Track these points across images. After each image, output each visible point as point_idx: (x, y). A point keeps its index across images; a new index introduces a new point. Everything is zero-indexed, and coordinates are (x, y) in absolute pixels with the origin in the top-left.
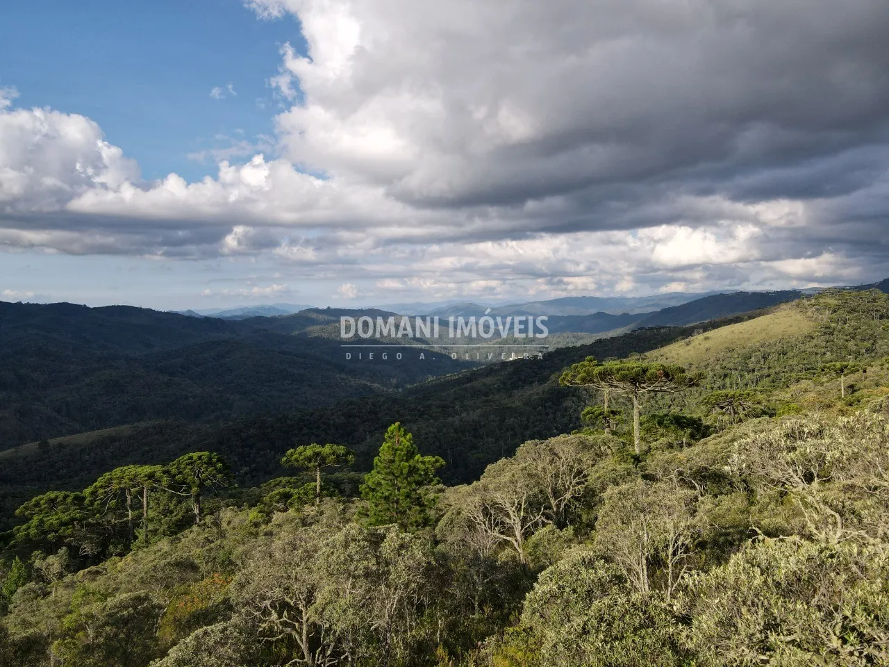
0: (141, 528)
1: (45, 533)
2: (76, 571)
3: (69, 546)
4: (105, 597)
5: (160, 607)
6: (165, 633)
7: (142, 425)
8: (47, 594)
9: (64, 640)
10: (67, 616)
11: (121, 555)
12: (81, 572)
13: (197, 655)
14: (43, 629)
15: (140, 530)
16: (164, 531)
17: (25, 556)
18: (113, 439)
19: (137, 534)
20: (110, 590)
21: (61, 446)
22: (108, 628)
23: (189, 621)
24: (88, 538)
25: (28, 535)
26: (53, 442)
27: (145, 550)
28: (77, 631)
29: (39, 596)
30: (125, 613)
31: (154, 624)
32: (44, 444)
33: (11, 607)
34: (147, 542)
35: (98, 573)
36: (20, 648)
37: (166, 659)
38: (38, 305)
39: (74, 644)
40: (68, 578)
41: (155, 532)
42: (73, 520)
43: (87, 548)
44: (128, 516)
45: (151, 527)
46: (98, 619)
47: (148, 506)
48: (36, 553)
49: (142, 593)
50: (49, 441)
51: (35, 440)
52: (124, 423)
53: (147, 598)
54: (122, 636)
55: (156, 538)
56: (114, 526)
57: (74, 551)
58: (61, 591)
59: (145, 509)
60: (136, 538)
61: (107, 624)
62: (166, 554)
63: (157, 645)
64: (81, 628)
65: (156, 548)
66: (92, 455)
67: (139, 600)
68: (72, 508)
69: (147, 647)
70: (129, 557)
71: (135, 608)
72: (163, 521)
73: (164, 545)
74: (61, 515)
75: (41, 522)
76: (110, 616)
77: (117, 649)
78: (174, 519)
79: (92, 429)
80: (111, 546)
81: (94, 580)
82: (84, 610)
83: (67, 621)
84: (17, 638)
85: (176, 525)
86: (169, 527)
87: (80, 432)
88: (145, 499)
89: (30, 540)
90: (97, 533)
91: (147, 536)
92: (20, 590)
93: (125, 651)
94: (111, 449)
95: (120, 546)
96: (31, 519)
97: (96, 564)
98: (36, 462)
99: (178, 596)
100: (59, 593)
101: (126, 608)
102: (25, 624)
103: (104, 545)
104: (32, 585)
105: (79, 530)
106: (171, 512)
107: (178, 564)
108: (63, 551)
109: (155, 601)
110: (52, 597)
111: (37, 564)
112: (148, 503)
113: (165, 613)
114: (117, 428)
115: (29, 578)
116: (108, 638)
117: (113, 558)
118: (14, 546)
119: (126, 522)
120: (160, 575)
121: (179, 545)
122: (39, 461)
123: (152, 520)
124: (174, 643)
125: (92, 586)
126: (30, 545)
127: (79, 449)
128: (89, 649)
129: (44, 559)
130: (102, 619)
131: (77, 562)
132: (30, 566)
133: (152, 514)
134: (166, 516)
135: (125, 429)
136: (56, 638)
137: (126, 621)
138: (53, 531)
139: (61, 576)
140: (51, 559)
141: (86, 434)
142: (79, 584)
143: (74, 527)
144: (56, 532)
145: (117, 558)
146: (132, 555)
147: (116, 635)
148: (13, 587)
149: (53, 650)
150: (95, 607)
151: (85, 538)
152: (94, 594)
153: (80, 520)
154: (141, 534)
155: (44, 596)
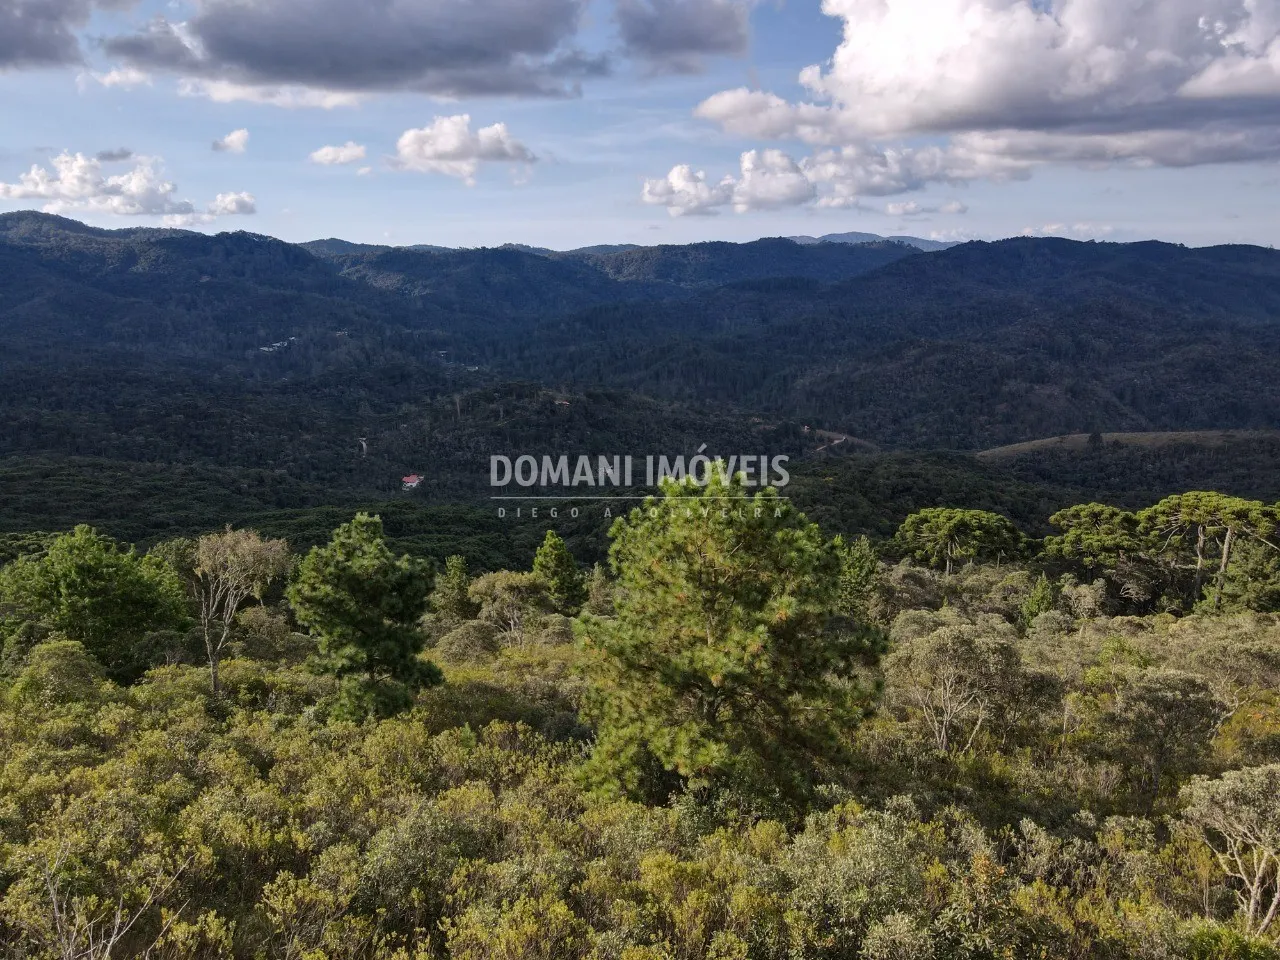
0: (1214, 586)
1: (1082, 554)
2: (1113, 615)
3: (1108, 579)
4: (1145, 663)
5: (1224, 708)
6: (1225, 746)
7: (1241, 434)
8: (1072, 631)
9: (1085, 694)
10: (1093, 668)
11: (1178, 614)
12: (1119, 618)
13: (1266, 799)
14: (1062, 672)
15: (1211, 589)
16: (1249, 601)
17: (1053, 576)
18: (1191, 449)
19: (1205, 592)
20: (1154, 656)
21: (1116, 444)
22: (1143, 705)
23: (1264, 745)
24: (1137, 577)
25: (1060, 550)
26: (1107, 437)
27: (1214, 618)
28: (1103, 691)
29: (1062, 629)
30: (1170, 694)
31: (1209, 727)
32: (1096, 438)
33: (1029, 631)
34: (1218, 608)
35: (1140, 626)
36: (1031, 684)
37: (1217, 782)
38: (1115, 244)
39: (1096, 705)
40: (1102, 620)
41: (1234, 598)
42: (1118, 547)
43: (1132, 590)
44: (1195, 563)
45: (1228, 588)
46: (1131, 688)
47: (1229, 557)
48: (1067, 575)
49: (1199, 679)
50: (1103, 435)
51: (1085, 431)
52: (1212, 427)
53: (1204, 687)
54: (1160, 722)
55: (1235, 607)
56: (1173, 572)
57: (1113, 587)
58: (1089, 633)
59: (1224, 560)
60: (1202, 597)
61: (1141, 698)
62: (1244, 637)
63: (1208, 755)
64: (1108, 689)
65: (1231, 622)
66: (1158, 464)
67: (1192, 684)
68: (1120, 532)
69: (1193, 753)
70: (1187, 622)
71: (1185, 694)
72: (1249, 586)
73: (1246, 620)
74: (1105, 538)
75: (1078, 540)
76: (1149, 690)
77: (1151, 736)
78: (1268, 588)
79: (1164, 428)
80: (1165, 597)
81: (1134, 634)
82: (1116, 669)
83: (1092, 674)
84: (1030, 670)
85: (1271, 598)
86: (1258, 598)
87: (1145, 430)
88: (1226, 546)
89: (1062, 556)
90: (1148, 574)
91: (1220, 600)
92: (1042, 615)
93: (1161, 746)
94: (1186, 462)
95: (1177, 601)
96: (1067, 531)
97: (1141, 615)
98: (1082, 459)
99: (1255, 701)
100: (1086, 633)
101: (1173, 688)
102: (1042, 658)
103: (1156, 596)
104: (1056, 613)
105: (1123, 562)
106: (1266, 577)
107: (1262, 657)
108: (1099, 583)
109: (1217, 697)
110: (1078, 637)
111: (1066, 590)
112: (1230, 553)
113: (1228, 719)
114: (1200, 433)
115: (1053, 604)
116: (1140, 715)
117: (1165, 614)
118: (1042, 559)
119: (1192, 572)
120: (1231, 662)
121: (1270, 628)
122: (1087, 459)
123: (1232, 580)
124: (1236, 767)
125: (1131, 642)
126: (1057, 567)
127: (1141, 453)
128: (1113, 720)
129: (1076, 585)
130: (1136, 691)
131: (1116, 603)
132: (1058, 589)
133: (1232, 570)
134: (1255, 579)
135: (1214, 437)
136: (1076, 689)
137: (1169, 706)
138: (1091, 554)
139: (1093, 614)
140: (1084, 589)
141: (1152, 435)
142: (1113, 632)
143: (1119, 556)
144: (1095, 556)
145: (1171, 617)
146: (1192, 620)
147: (1152, 718)
148: (1034, 608)
149: (1070, 701)
150: (1131, 671)
151: (1130, 575)
152: (1130, 652)
153: (1128, 550)
154: (1212, 594)
155: (1069, 632)
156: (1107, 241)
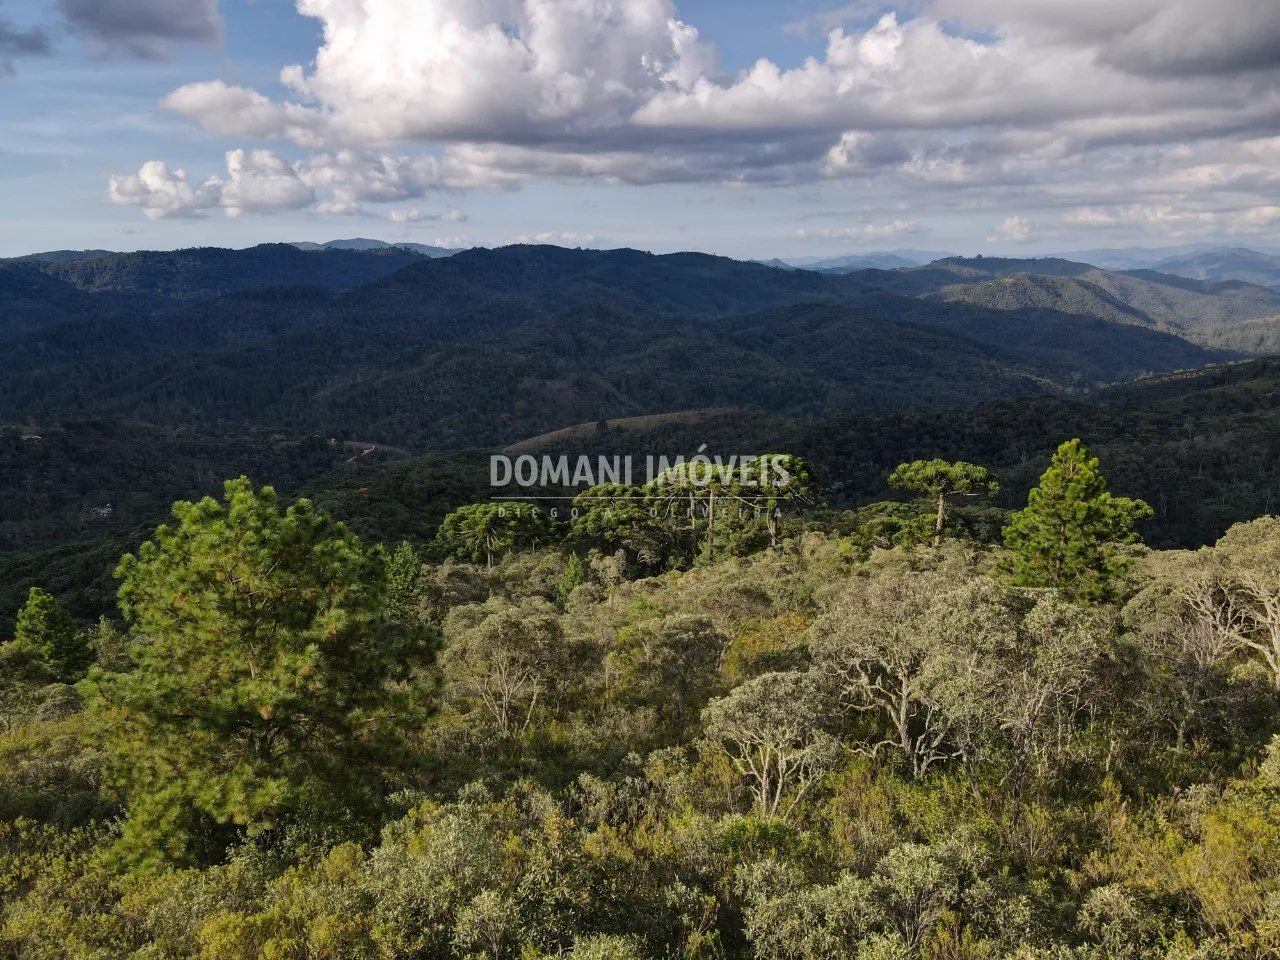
0: (706, 541)
1: (602, 530)
2: (633, 579)
3: (627, 549)
4: (663, 614)
5: (725, 639)
6: (729, 670)
7: (711, 412)
8: (603, 599)
9: (620, 653)
10: (623, 628)
11: (683, 570)
12: (639, 581)
13: (763, 703)
14: (599, 637)
15: (705, 544)
16: (732, 549)
17: (582, 552)
18: (676, 427)
19: (700, 547)
20: (669, 608)
21: (619, 429)
22: (666, 650)
23: (757, 663)
24: (648, 543)
25: (585, 529)
26: (612, 423)
27: (709, 568)
28: (633, 647)
29: (595, 599)
30: (685, 636)
31: (716, 657)
32: (602, 425)
33: (567, 605)
34: (711, 559)
35: (656, 585)
36: (576, 653)
37: (727, 699)
38: (597, 251)
39: (629, 659)
40: (626, 585)
41: (721, 548)
42: (631, 519)
43: (646, 555)
44: (691, 524)
45: (717, 541)
46: (656, 637)
47: (714, 515)
48: (592, 551)
49: (705, 616)
50: (607, 422)
51: (592, 420)
52: (689, 407)
53: (709, 625)
54: (680, 662)
55: (723, 557)
56: (675, 534)
57: (632, 556)
58: (618, 599)
59: (711, 518)
60: (699, 552)
61: (665, 644)
62: (733, 578)
63: (719, 682)
64: (638, 644)
65: (722, 569)
66: (653, 444)
67: (703, 625)
68: (631, 505)
69: (707, 683)
70: (690, 574)
71: (696, 633)
72: (731, 536)
73: (731, 565)
74: (619, 511)
75: (599, 517)
76: (669, 636)
77: (675, 675)
78: (744, 536)
79: (653, 412)
80: (671, 557)
81: (652, 593)
82: (641, 625)
83: (624, 633)
84: (572, 640)
85: (747, 545)
86: (739, 546)
87: (640, 414)
88: (711, 506)
89: (587, 535)
90: (657, 539)
91: (712, 551)
92: (577, 588)
93: (683, 682)
94: (674, 439)
95: (681, 559)
96: (588, 511)
97: (655, 575)
98: (594, 446)
99: (745, 631)
100: (615, 600)
101: (686, 630)
102: (581, 628)
103: (665, 557)
104: (588, 585)
105: (637, 532)
106: (742, 527)
107: (746, 592)
108: (620, 553)
109: (719, 631)
110: (608, 603)
111: (594, 563)
112: (714, 511)
113: (729, 647)
114: (681, 414)
115: (584, 579)
116: (665, 660)
117: (674, 571)
118: (571, 539)
119: (689, 532)
120: (725, 600)
121: (749, 569)
122: (597, 444)
123: (718, 534)
124: (739, 684)
125: (651, 600)
126: (583, 545)
127: (639, 435)
128: (645, 669)
129: (602, 558)
130: (660, 638)
131: (636, 569)
132: (587, 565)
133: (718, 526)
134: (735, 531)
135: (691, 416)
136: (612, 649)
137: (685, 646)
138: (611, 529)
139: (618, 582)
140: (608, 560)
141: (646, 418)
142: (635, 593)
143: (632, 526)
144: (614, 530)
145: (678, 573)
146: (694, 572)
147: (674, 660)
148: (569, 586)
149: (608, 660)
150: (653, 624)
151: (642, 543)
152: (651, 608)
153: (639, 521)
154: (705, 548)
155: (601, 601)
156: (591, 248)
